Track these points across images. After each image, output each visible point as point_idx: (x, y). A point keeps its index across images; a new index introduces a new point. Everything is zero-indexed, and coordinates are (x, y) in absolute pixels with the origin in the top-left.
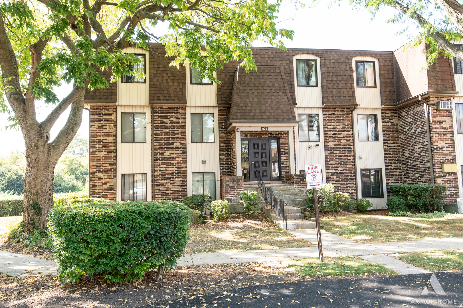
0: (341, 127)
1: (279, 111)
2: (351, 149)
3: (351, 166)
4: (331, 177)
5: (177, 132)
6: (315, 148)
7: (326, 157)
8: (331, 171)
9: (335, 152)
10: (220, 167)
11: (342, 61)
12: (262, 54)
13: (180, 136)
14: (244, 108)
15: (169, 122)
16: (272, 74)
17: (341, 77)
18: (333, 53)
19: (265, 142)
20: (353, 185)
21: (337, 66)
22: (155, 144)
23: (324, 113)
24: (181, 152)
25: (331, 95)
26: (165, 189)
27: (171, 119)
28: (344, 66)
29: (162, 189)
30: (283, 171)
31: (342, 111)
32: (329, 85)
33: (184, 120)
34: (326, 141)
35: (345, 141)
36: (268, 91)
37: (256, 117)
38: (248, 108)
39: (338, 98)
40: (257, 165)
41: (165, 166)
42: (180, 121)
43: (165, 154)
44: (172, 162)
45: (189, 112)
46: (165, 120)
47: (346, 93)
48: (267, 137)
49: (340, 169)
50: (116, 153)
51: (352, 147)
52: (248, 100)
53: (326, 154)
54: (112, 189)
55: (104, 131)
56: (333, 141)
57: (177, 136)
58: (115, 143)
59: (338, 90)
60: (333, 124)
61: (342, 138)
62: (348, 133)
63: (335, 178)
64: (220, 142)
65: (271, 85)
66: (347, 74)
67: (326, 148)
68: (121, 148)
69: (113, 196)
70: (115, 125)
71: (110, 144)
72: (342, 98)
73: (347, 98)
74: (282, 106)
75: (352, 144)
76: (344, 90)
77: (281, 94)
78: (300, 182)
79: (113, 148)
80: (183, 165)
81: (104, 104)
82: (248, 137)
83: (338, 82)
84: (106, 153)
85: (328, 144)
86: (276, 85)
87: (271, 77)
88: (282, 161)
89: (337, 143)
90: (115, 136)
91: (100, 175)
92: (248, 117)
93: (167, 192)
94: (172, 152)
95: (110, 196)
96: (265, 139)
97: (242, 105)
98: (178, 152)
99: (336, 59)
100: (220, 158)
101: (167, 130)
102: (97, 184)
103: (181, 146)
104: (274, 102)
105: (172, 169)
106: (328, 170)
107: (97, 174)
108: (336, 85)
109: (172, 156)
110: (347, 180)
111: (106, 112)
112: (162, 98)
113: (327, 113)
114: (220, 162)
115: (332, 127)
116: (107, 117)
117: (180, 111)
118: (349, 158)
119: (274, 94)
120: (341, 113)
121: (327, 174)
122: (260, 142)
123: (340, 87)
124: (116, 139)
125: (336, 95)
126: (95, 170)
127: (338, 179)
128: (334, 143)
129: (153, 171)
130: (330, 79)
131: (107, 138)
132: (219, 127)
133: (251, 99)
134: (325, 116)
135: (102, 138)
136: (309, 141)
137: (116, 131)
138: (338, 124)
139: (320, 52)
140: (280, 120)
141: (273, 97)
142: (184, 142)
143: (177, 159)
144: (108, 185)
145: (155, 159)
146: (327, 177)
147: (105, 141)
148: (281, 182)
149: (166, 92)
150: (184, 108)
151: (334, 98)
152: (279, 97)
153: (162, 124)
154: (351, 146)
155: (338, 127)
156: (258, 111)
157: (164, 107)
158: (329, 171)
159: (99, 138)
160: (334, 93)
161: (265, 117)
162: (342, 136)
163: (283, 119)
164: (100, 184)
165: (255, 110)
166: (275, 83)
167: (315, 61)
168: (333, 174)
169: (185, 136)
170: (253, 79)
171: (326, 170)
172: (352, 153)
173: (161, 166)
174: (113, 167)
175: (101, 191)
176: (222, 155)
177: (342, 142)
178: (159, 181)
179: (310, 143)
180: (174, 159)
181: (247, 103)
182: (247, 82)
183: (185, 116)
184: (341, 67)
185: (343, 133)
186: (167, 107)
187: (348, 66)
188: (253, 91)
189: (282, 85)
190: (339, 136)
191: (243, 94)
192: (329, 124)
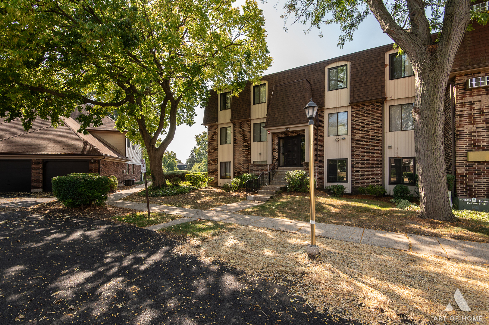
0: (370, 120)
1: (298, 115)
2: (380, 139)
3: (378, 155)
4: (356, 165)
5: (246, 136)
6: (342, 141)
7: (352, 147)
8: (356, 160)
9: (361, 143)
11: (373, 59)
12: (299, 72)
13: (247, 138)
14: (273, 117)
15: (242, 131)
16: (296, 87)
17: (370, 74)
18: (364, 53)
20: (379, 172)
21: (368, 65)
22: (235, 144)
23: (352, 110)
24: (248, 148)
25: (358, 93)
26: (239, 171)
27: (243, 128)
28: (374, 63)
29: (238, 170)
31: (372, 105)
32: (357, 84)
33: (249, 129)
34: (353, 134)
35: (373, 132)
36: (292, 101)
37: (280, 122)
38: (276, 116)
39: (365, 94)
41: (239, 157)
42: (248, 129)
43: (240, 150)
44: (243, 155)
45: (253, 122)
46: (240, 130)
47: (374, 88)
48: (296, 135)
49: (366, 158)
50: (218, 150)
51: (380, 138)
52: (277, 110)
53: (353, 145)
54: (216, 170)
55: (213, 138)
56: (360, 134)
57: (245, 138)
58: (218, 145)
59: (366, 87)
60: (361, 118)
61: (370, 130)
62: (377, 125)
63: (360, 165)
65: (294, 96)
66: (378, 70)
67: (353, 140)
68: (220, 147)
69: (217, 173)
70: (218, 135)
71: (215, 146)
72: (369, 93)
73: (375, 93)
74: (301, 110)
75: (380, 135)
76: (373, 85)
77: (301, 101)
79: (217, 148)
80: (249, 157)
81: (213, 124)
82: (283, 136)
83: (367, 79)
84: (214, 150)
85: (355, 137)
86: (299, 95)
87: (295, 90)
89: (364, 135)
90: (218, 141)
91: (211, 162)
92: (275, 123)
93: (240, 173)
94: (243, 149)
95: (215, 173)
97: (272, 115)
98: (246, 149)
99: (367, 58)
101: (241, 136)
102: (210, 167)
103: (248, 144)
104: (295, 109)
105: (243, 159)
106: (354, 158)
107: (210, 162)
108: (365, 82)
109: (243, 151)
110: (372, 167)
111: (214, 128)
112: (237, 116)
113: (355, 110)
115: (360, 121)
116: (214, 131)
117: (247, 123)
118: (376, 148)
119: (296, 103)
120: (370, 108)
121: (352, 162)
123: (368, 84)
124: (218, 143)
125: (362, 92)
126: (209, 160)
127: (363, 166)
128: (361, 135)
129: (234, 160)
130: (358, 79)
131: (214, 142)
133: (278, 109)
134: (354, 112)
135: (212, 142)
136: (337, 135)
137: (218, 138)
138: (366, 118)
139: (351, 57)
140: (298, 122)
141: (294, 105)
142: (249, 142)
143: (246, 153)
144: (215, 168)
145: (235, 153)
146: (352, 165)
147: (213, 144)
149: (239, 113)
150: (250, 121)
151: (361, 95)
152: (299, 104)
153: (239, 132)
154: (380, 136)
155: (366, 121)
156: (282, 117)
157: (239, 122)
158: (354, 160)
159: (211, 142)
160: (362, 90)
161: (287, 121)
162: (370, 129)
163: (300, 121)
164: (212, 167)
165: (281, 117)
166: (298, 93)
167: (346, 65)
168: (358, 162)
169: (250, 138)
170: (282, 94)
171: (352, 158)
172: (380, 143)
173: (238, 157)
174: (217, 158)
175: (212, 171)
177: (370, 134)
178: (237, 166)
179: (337, 137)
180: (244, 153)
181: (276, 112)
182: (278, 98)
183: (250, 126)
184: (371, 64)
185: (372, 126)
186: (241, 122)
187: (379, 62)
188: (281, 103)
189: (303, 95)
190: (366, 129)
191: (274, 106)
192: (356, 119)
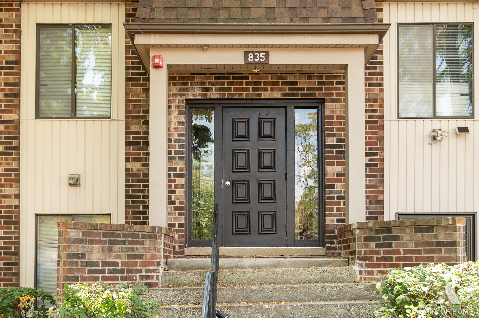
6: (453, 140)
10: (127, 197)
19: (272, 113)
30: (331, 215)
33: (13, 47)
37: (223, 14)
40: (242, 193)
42: (2, 48)
45: (30, 18)
48: (277, 94)
64: (127, 117)
78: (377, 253)
82: (214, 95)
88: (330, 180)
96: (271, 104)
100: (127, 170)
114: (127, 181)
122: (254, 116)
132: (127, 68)
136: (435, 116)
142: (12, 117)
148: (322, 250)
150: (14, 8)
161: (258, 12)
169: (17, 96)
176: (135, 160)
179: (436, 124)
183: (18, 32)
